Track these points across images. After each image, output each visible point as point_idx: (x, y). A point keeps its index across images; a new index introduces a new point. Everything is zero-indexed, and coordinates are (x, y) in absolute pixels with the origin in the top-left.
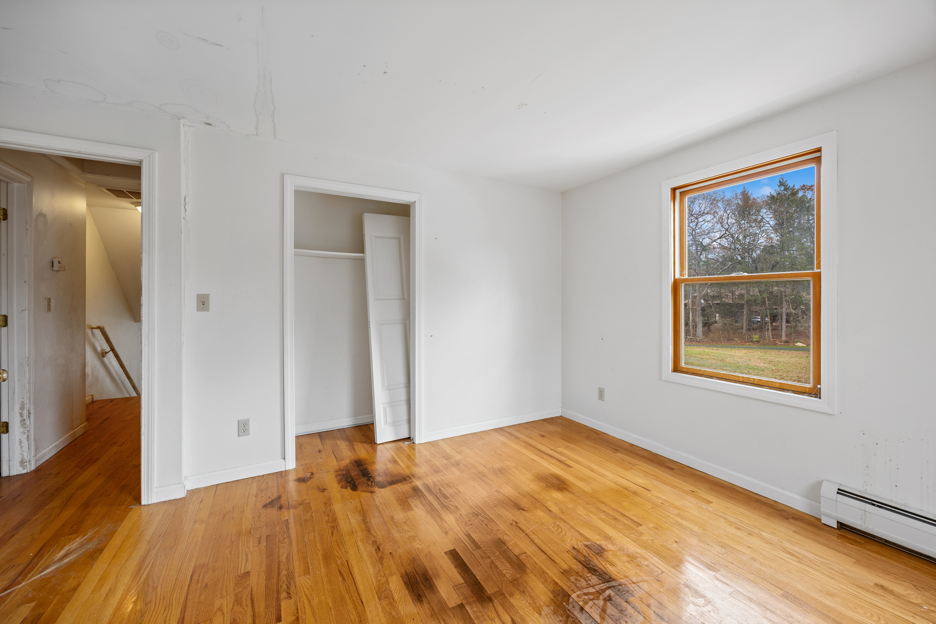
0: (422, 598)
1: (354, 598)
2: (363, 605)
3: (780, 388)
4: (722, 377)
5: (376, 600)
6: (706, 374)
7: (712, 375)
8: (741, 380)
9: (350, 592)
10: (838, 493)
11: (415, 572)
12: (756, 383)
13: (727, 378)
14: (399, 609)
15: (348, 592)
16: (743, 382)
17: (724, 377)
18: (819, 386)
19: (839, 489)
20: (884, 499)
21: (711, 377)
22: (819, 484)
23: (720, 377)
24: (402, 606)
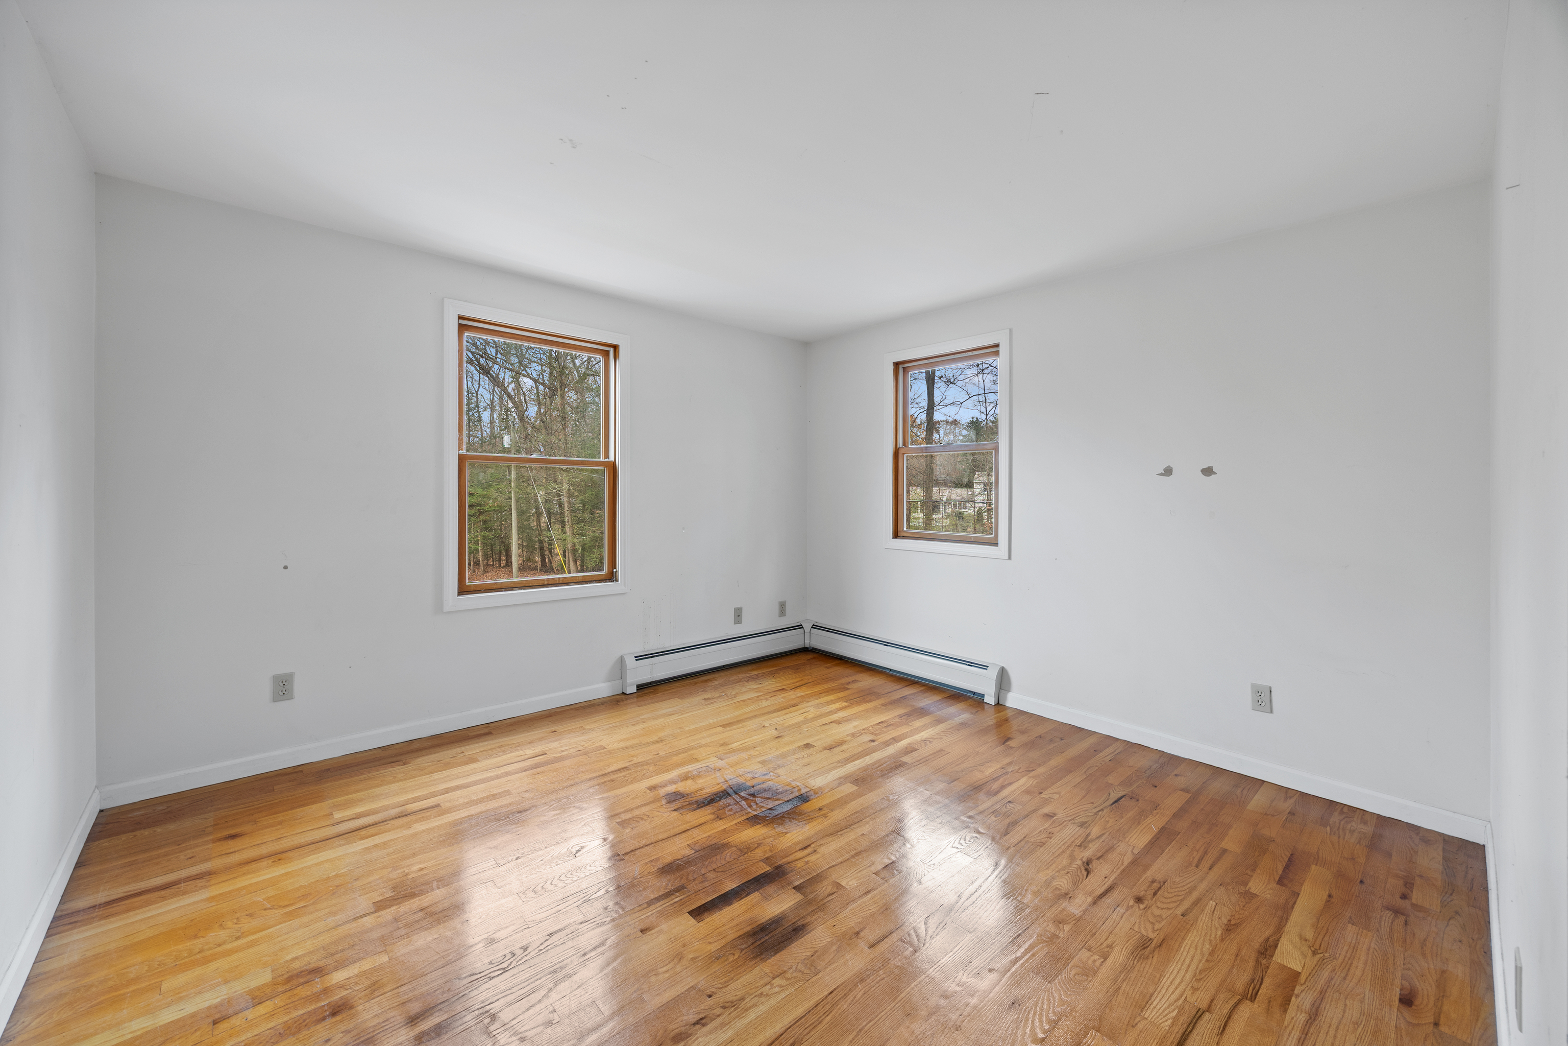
0: (799, 926)
1: (827, 1007)
2: (835, 989)
3: (583, 582)
4: (524, 585)
5: (820, 976)
6: (503, 586)
7: (512, 585)
8: (546, 582)
9: (817, 1020)
10: (636, 660)
11: (751, 947)
12: (561, 582)
13: (530, 585)
14: (826, 945)
15: (820, 1023)
16: (548, 585)
17: (527, 585)
18: (614, 570)
19: (635, 657)
20: (658, 649)
21: (512, 589)
22: (622, 660)
23: (522, 585)
24: (820, 942)
